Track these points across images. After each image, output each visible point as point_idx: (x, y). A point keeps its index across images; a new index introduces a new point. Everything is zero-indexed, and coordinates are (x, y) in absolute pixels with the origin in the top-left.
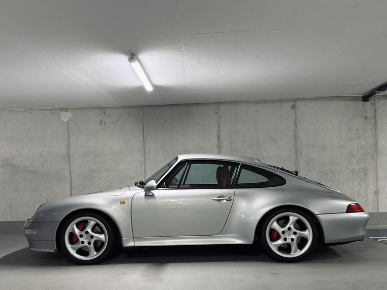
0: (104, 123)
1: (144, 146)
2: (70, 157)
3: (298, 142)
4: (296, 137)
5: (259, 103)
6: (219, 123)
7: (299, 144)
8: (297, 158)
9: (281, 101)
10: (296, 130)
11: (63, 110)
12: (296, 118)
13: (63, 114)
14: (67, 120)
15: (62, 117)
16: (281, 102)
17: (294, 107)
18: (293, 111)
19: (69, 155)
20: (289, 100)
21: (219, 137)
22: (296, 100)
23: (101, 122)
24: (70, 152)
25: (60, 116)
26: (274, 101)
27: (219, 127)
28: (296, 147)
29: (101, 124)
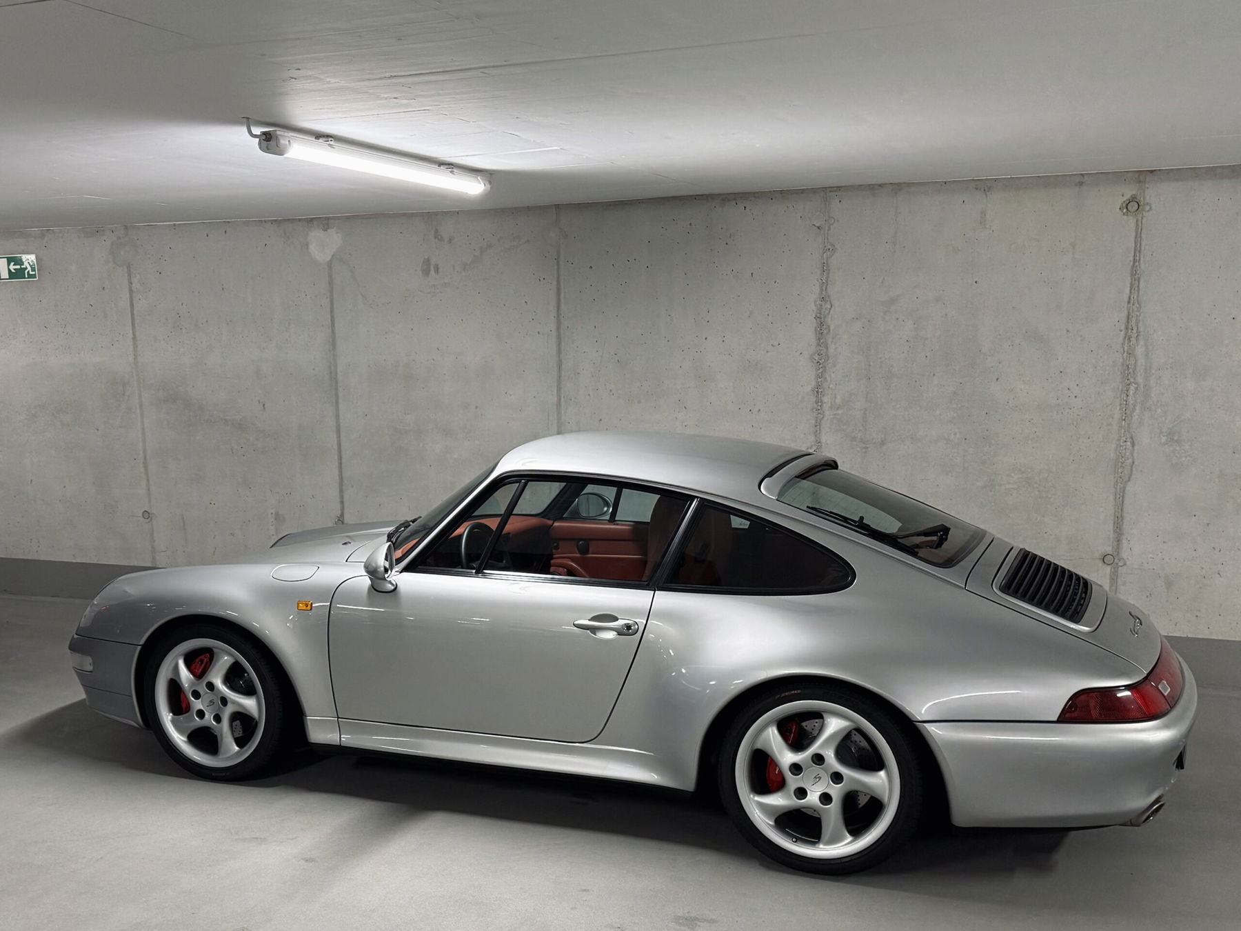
0: (437, 270)
1: (559, 351)
2: (337, 382)
3: (1140, 351)
4: (1131, 329)
5: (990, 189)
6: (825, 268)
7: (1141, 361)
8: (1126, 415)
9: (1080, 181)
10: (1133, 302)
11: (315, 223)
12: (1137, 250)
13: (316, 235)
14: (329, 258)
15: (312, 247)
16: (1081, 184)
17: (1134, 206)
18: (1131, 221)
19: (333, 378)
20: (1118, 177)
21: (822, 324)
22: (1144, 176)
23: (427, 268)
24: (336, 366)
25: (307, 245)
26: (1049, 182)
27: (824, 285)
28: (1127, 373)
29: (426, 272)
